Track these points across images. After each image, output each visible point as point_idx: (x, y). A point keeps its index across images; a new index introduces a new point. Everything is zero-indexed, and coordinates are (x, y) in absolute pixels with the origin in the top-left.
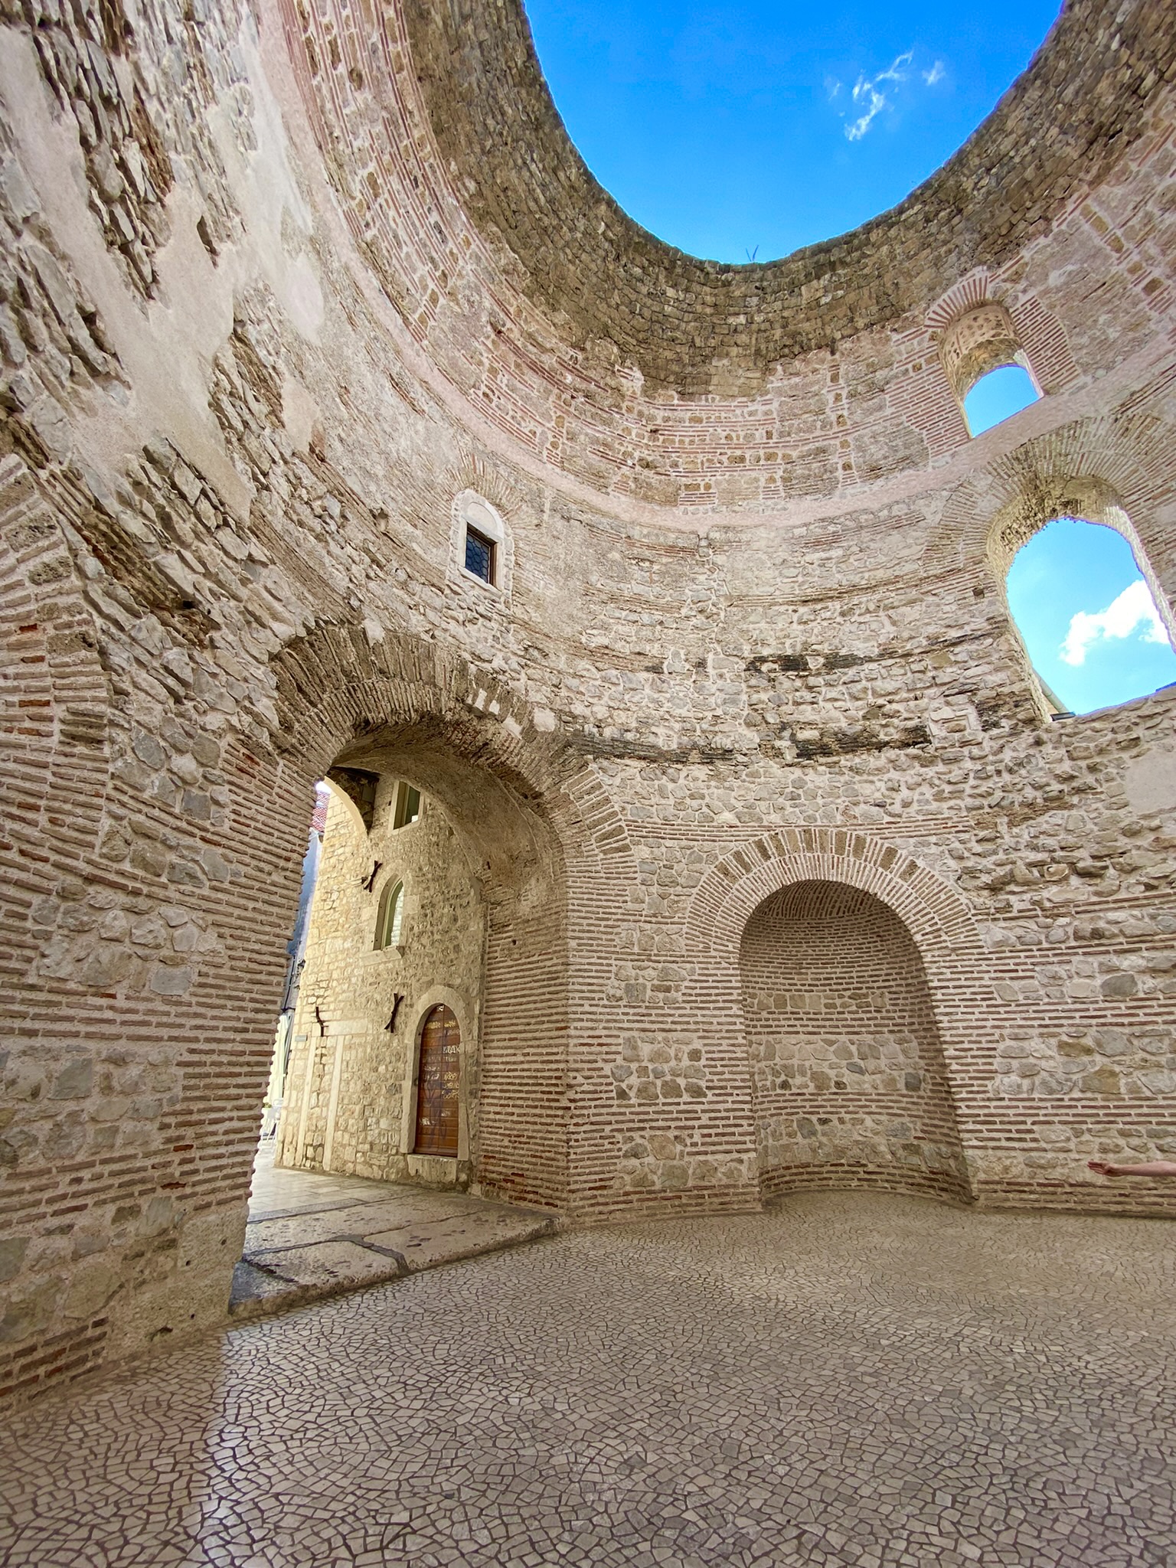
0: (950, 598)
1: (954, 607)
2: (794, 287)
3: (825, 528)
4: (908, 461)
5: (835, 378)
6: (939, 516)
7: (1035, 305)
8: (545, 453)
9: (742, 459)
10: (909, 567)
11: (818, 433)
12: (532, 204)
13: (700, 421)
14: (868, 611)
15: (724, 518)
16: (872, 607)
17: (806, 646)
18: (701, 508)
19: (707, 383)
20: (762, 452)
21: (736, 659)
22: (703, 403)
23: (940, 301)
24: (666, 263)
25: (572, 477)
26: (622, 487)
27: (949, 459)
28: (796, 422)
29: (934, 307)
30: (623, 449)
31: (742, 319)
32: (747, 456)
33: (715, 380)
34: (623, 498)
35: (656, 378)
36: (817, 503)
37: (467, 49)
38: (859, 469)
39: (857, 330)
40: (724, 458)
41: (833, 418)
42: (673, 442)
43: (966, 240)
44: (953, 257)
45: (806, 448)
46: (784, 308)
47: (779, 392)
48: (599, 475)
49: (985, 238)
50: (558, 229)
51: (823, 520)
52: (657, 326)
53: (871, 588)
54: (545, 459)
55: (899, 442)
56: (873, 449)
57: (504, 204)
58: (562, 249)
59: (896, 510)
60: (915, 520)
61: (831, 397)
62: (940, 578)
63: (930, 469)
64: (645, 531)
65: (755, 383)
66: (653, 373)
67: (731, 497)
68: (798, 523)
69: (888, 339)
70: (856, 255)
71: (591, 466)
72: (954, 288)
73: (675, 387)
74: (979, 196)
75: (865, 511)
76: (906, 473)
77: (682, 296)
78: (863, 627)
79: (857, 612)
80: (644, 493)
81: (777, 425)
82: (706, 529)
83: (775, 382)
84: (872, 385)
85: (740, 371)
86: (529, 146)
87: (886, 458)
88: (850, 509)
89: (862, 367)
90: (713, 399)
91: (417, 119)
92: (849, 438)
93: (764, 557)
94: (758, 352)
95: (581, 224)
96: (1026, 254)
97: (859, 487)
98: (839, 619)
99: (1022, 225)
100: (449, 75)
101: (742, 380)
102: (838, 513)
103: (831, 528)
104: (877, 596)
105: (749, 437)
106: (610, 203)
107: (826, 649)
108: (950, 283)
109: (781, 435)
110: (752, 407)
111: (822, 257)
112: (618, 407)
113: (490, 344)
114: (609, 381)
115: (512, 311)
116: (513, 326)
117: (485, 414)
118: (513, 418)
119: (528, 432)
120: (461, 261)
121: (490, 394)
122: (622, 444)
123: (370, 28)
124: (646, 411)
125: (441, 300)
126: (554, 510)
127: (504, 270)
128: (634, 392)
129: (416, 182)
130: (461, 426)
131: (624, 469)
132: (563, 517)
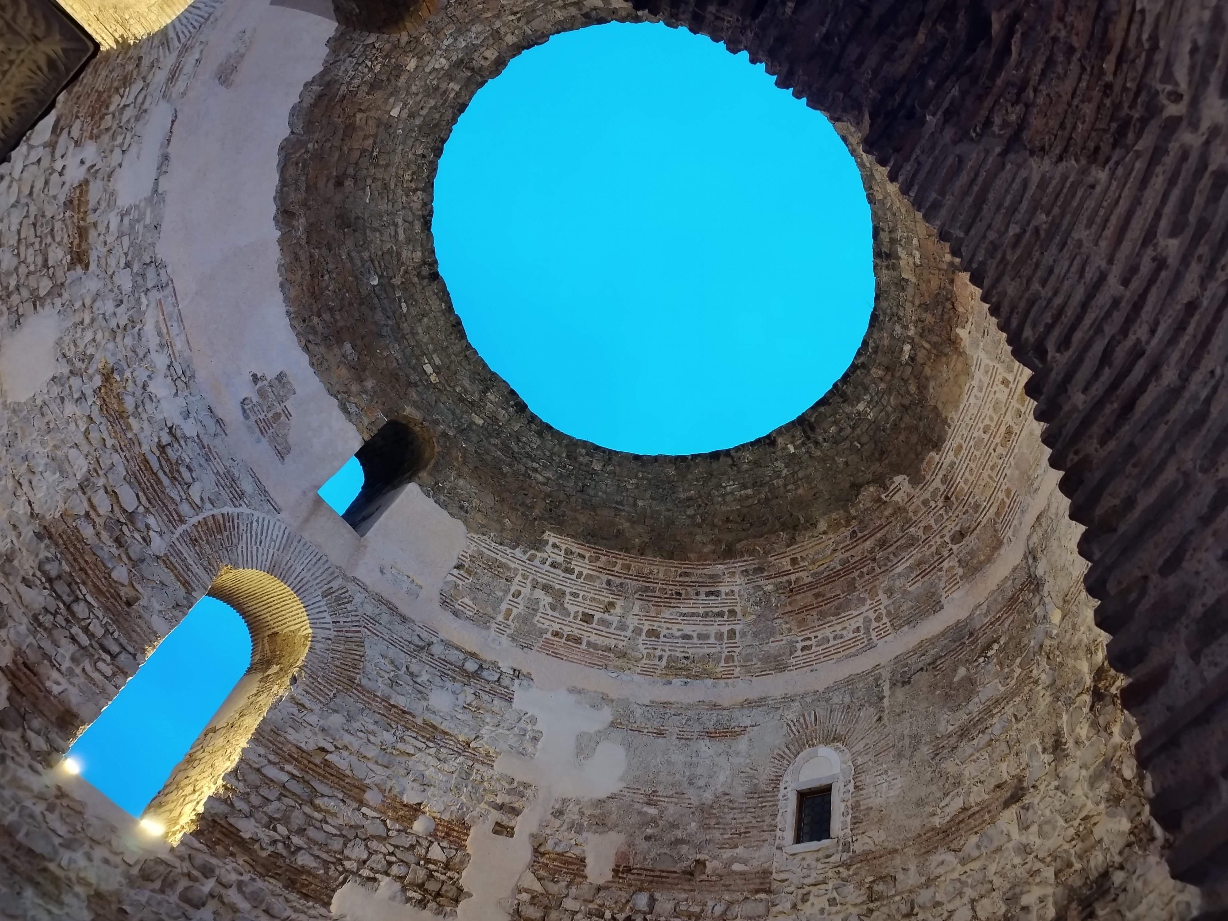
2: (900, 285)
8: (873, 635)
12: (747, 502)
13: (960, 447)
15: (1034, 506)
18: (1016, 522)
19: (938, 415)
22: (950, 432)
24: (840, 399)
25: (907, 629)
26: (952, 584)
30: (934, 549)
31: (907, 348)
33: (940, 406)
34: (957, 595)
35: (911, 466)
37: (649, 510)
40: (1000, 450)
42: (962, 489)
46: (913, 303)
48: (928, 598)
50: (772, 488)
52: (878, 434)
54: (876, 641)
57: (734, 526)
58: (785, 492)
64: (985, 609)
65: (959, 365)
66: (907, 463)
70: (889, 216)
73: (926, 449)
77: (868, 397)
85: (945, 374)
86: (717, 486)
90: (952, 419)
91: (655, 570)
94: (937, 346)
95: (780, 464)
100: (652, 530)
105: (997, 407)
106: (780, 431)
110: (976, 382)
111: (884, 249)
112: (907, 521)
113: (789, 608)
114: (886, 513)
115: (789, 567)
116: (797, 575)
117: (809, 664)
118: (834, 639)
119: (851, 635)
120: (736, 589)
121: (808, 643)
122: (931, 546)
123: (598, 581)
124: (927, 495)
125: (738, 628)
126: (893, 685)
127: (766, 553)
128: (908, 494)
129: (679, 594)
130: (788, 699)
131: (946, 565)
132: (904, 683)
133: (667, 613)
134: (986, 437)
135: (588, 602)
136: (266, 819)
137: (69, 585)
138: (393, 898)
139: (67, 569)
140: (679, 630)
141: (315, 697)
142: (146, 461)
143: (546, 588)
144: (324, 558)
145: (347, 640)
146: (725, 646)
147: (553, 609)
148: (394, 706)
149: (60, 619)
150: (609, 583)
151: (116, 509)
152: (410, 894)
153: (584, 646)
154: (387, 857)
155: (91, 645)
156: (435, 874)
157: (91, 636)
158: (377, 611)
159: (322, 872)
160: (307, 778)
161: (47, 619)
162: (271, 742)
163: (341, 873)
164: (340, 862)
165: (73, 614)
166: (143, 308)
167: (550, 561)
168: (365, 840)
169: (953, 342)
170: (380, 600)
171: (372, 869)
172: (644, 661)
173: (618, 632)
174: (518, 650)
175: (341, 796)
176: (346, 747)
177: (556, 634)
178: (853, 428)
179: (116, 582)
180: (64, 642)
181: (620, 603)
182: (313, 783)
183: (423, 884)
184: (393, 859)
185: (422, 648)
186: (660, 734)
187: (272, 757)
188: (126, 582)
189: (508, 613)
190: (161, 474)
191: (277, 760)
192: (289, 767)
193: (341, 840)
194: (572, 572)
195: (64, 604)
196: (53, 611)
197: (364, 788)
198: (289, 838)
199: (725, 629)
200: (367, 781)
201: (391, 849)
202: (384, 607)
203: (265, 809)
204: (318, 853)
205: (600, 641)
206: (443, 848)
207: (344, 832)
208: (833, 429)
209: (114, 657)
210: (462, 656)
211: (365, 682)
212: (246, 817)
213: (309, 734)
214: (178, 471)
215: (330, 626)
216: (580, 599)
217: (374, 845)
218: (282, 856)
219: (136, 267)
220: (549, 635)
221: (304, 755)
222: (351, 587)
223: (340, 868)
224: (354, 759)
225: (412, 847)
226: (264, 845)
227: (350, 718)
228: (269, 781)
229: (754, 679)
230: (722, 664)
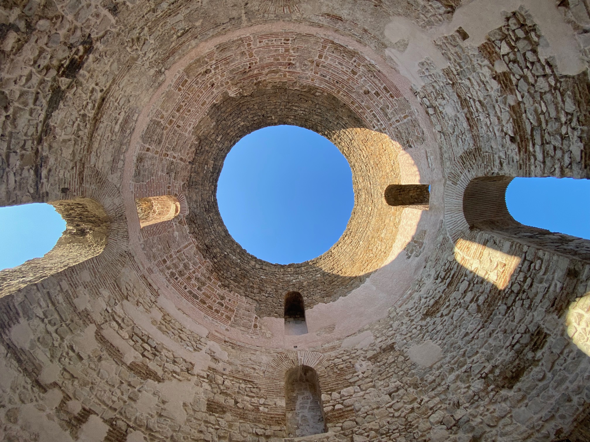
0: (67, 175)
1: (61, 176)
2: (215, 159)
3: (130, 129)
4: (138, 174)
5: (181, 159)
6: (110, 180)
7: (171, 227)
8: (252, 39)
9: (178, 111)
10: (93, 160)
11: (167, 145)
12: (297, 104)
13: (202, 105)
14: (79, 130)
15: (164, 88)
16: (81, 133)
17: (79, 84)
18: (175, 80)
19: (210, 116)
20: (174, 120)
21: (101, 34)
22: (207, 110)
23: (185, 200)
24: (250, 128)
25: (235, 39)
26: (210, 55)
27: (131, 190)
28: (176, 139)
29: (185, 198)
30: (220, 68)
31: (219, 140)
32: (177, 113)
33: (209, 119)
34: (207, 51)
35: (227, 99)
36: (142, 129)
37: (334, 119)
38: (145, 154)
39: (191, 173)
40: (183, 104)
41: (169, 153)
42: (204, 89)
43: (197, 211)
44: (195, 206)
45: (164, 138)
46: (212, 153)
47: (190, 139)
48: (223, 50)
49: (196, 216)
50: (285, 106)
51: (133, 129)
52: (238, 113)
53: (91, 136)
54: (251, 37)
55: (146, 173)
56: (149, 162)
57: (305, 98)
58: (281, 103)
59: (121, 163)
60: (113, 169)
61: (176, 155)
62: (81, 173)
63: (131, 182)
64: (190, 47)
65: (198, 132)
66: (228, 101)
67: (169, 96)
68: (139, 118)
69: (183, 181)
70: (211, 180)
71: (229, 50)
72: (187, 205)
73: (219, 104)
74: (207, 217)
75: (127, 150)
76: (134, 172)
77: (239, 126)
78: (71, 123)
79: (81, 124)
80: (199, 61)
81: (180, 132)
82: (167, 75)
83: (194, 138)
84: (171, 170)
85: (205, 129)
86: (306, 115)
87: (143, 166)
88: (131, 143)
89: (179, 170)
90: (205, 115)
91: (342, 96)
92: (158, 156)
93: (138, 93)
94: (206, 139)
95: (279, 113)
96: (186, 226)
97: (138, 151)
98: (82, 112)
99: (194, 226)
100: (337, 111)
101: (202, 128)
102: (133, 138)
103: (128, 131)
104: (85, 138)
105: (183, 119)
106: (275, 124)
107: (69, 95)
108: (189, 204)
109: (175, 131)
110: (192, 126)
111: (217, 171)
112: (231, 80)
113: (292, 58)
114: (241, 84)
115: (288, 74)
116: (285, 70)
117: (287, 33)
118: (272, 40)
119: (264, 40)
120: (313, 73)
121: (286, 42)
122: (221, 69)
123: (366, 105)
124: (222, 88)
125: (317, 58)
126: (240, 18)
127: (296, 82)
128: (230, 89)
129: (337, 82)
130: (299, 21)
131: (214, 62)
132: (234, 18)
133: (346, 78)
134: (190, 108)
135: (374, 100)
136: (565, 142)
137: (507, 298)
138: (547, 45)
139: (500, 302)
140: (343, 68)
141: (493, 160)
142: (450, 284)
143: (386, 115)
144: (446, 193)
145: (464, 163)
146: (325, 53)
147: (388, 107)
148: (470, 125)
149: (524, 296)
150: (362, 101)
151: (470, 289)
152: (536, 39)
153: (384, 85)
154: (530, 68)
155: (530, 276)
156: (514, 39)
157: (525, 278)
158: (446, 160)
159: (568, 92)
160: (529, 137)
161: (527, 303)
162: (526, 166)
163: (561, 82)
164: (555, 88)
165: (520, 290)
166: (402, 312)
167: (379, 124)
168: (533, 85)
169: (199, 139)
170: (442, 163)
171: (544, 69)
172: (363, 64)
173: (368, 81)
174: (410, 101)
175: (524, 115)
176: (502, 131)
177: (392, 97)
178: (247, 117)
179: (498, 276)
180: (534, 290)
181: (362, 91)
182: (529, 132)
183: (525, 38)
184: (529, 65)
185: (443, 133)
186: (366, 31)
187: (532, 160)
188: (496, 271)
189: (405, 117)
190: (451, 276)
191: (532, 157)
192: (531, 149)
193: (543, 97)
194: (373, 114)
195: (517, 296)
196: (522, 301)
197: (512, 108)
198: (566, 123)
199: (323, 60)
200: (507, 109)
201: (525, 70)
202: (444, 159)
203: (560, 146)
204: (561, 103)
205: (377, 82)
206: (500, 48)
207: (539, 99)
208: (255, 118)
209: (532, 263)
210: (432, 117)
211: (471, 145)
212: (571, 152)
213: (510, 151)
214: (448, 269)
215: (464, 174)
216: (376, 103)
217: (531, 80)
218: (578, 118)
219: (392, 322)
220: (395, 98)
221: (521, 146)
222: (447, 177)
223: (558, 85)
224: (504, 123)
225: (515, 61)
226: (580, 133)
227: (489, 140)
228: (545, 154)
229: (315, 34)
230: (328, 47)
